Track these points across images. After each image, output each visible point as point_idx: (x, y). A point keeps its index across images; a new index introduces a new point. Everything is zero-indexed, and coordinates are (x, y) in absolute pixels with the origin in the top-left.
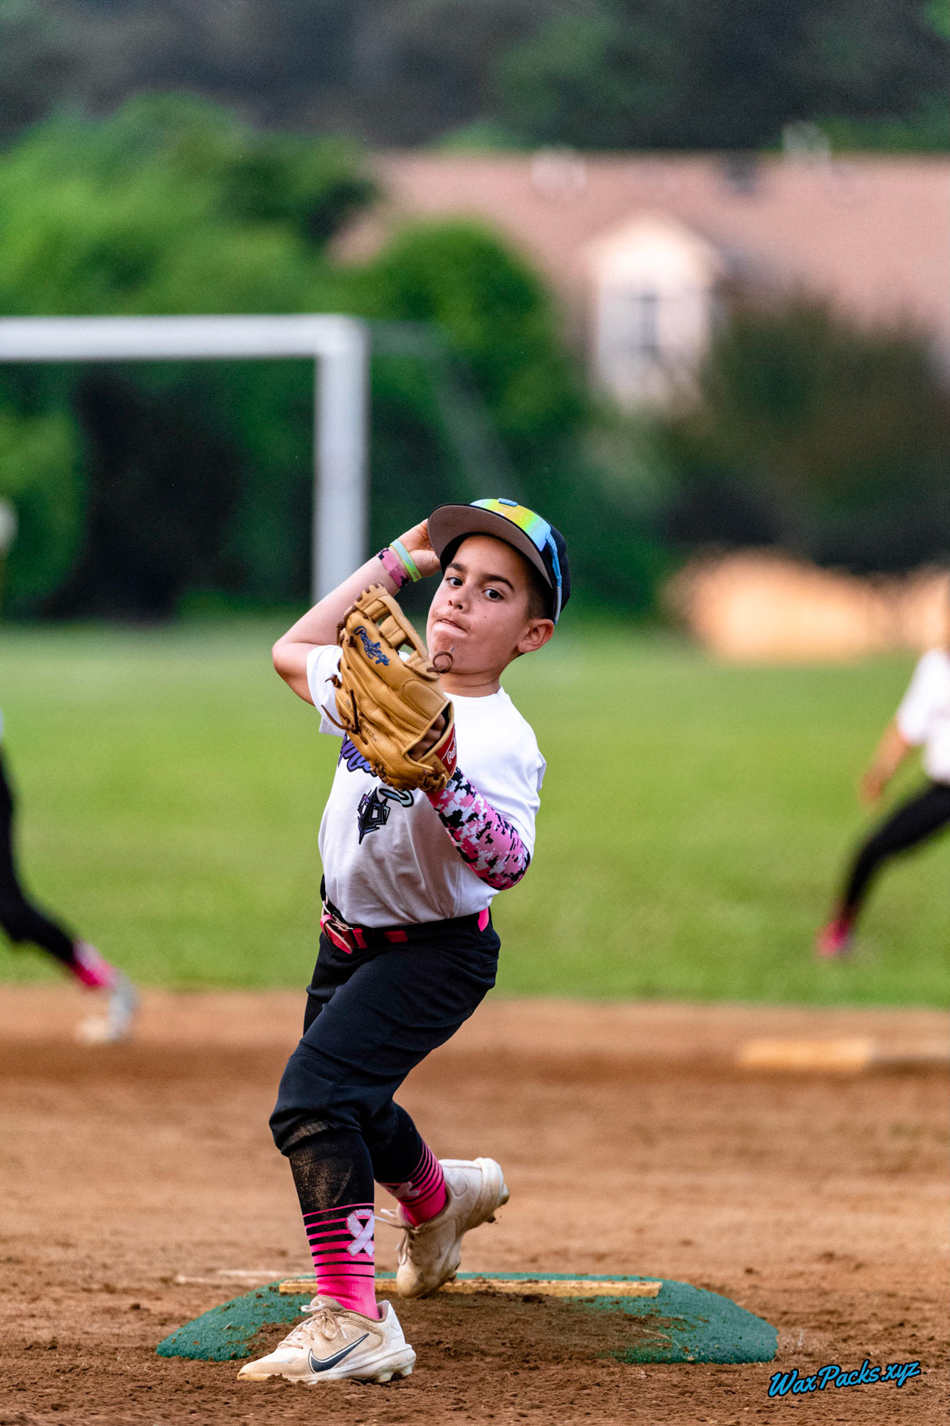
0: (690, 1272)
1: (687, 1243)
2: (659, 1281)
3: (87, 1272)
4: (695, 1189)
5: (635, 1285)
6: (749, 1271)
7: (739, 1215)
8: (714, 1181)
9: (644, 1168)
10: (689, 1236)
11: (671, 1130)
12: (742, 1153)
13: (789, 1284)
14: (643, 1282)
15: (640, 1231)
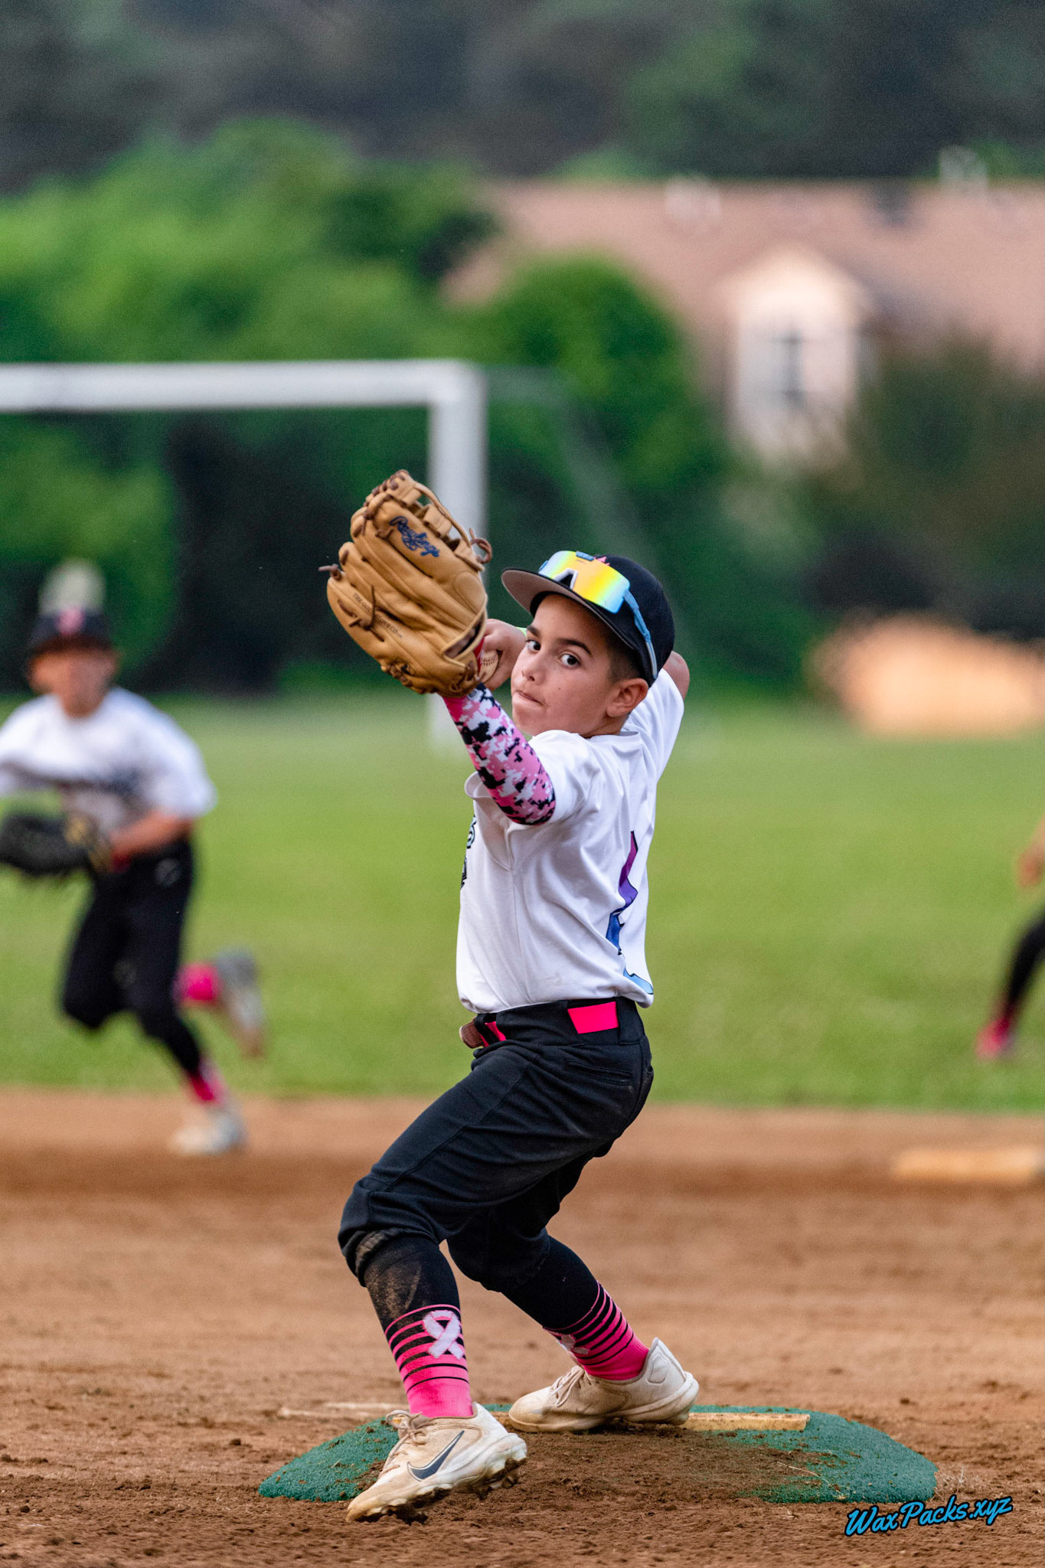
0: (841, 1402)
1: (837, 1371)
2: (806, 1412)
3: (183, 1405)
4: (848, 1312)
5: (780, 1417)
6: (905, 1402)
7: (894, 1341)
8: (866, 1303)
9: (790, 1289)
10: (839, 1364)
11: (818, 1248)
12: (896, 1272)
13: (946, 1416)
14: (789, 1414)
15: (785, 1358)
